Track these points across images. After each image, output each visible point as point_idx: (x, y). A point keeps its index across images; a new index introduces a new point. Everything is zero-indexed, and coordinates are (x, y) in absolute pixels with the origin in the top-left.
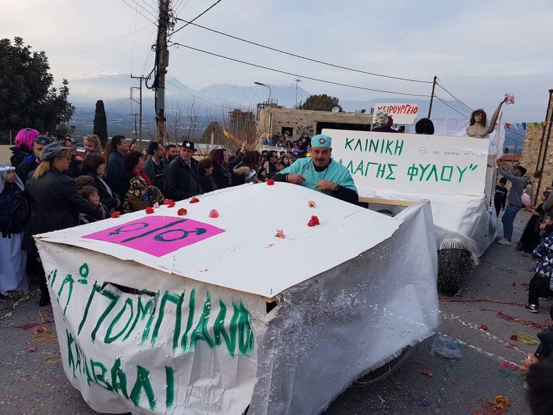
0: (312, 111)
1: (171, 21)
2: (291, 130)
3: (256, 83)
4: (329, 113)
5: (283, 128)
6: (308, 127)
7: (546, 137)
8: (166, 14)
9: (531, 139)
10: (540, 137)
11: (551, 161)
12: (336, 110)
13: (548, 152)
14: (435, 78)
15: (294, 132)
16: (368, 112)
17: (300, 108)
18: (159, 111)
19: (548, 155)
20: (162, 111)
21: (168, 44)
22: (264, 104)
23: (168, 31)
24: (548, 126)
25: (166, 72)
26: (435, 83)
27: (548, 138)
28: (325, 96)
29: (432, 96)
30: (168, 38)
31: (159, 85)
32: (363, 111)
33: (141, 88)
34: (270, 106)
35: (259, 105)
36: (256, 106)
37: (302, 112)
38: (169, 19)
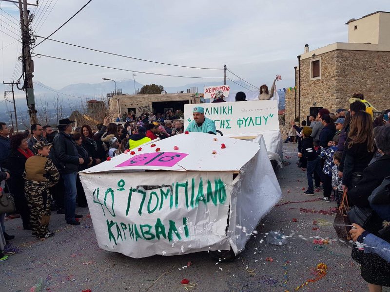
0: (148, 95)
1: (32, 38)
2: (134, 109)
3: (104, 79)
4: (159, 95)
5: (128, 109)
6: (146, 107)
7: (298, 96)
8: (27, 33)
9: (289, 99)
10: (294, 97)
11: (303, 110)
12: (163, 93)
13: (301, 105)
14: (225, 66)
15: (137, 111)
16: (185, 92)
17: (139, 93)
18: (30, 106)
19: (301, 107)
20: (33, 105)
21: (32, 55)
22: (112, 94)
23: (30, 46)
24: (298, 89)
25: (33, 76)
26: (225, 69)
27: (299, 96)
28: (153, 85)
29: (225, 78)
30: (31, 51)
31: (28, 86)
32: (182, 92)
33: (13, 91)
34: (116, 95)
35: (108, 94)
36: (106, 96)
37: (141, 96)
38: (30, 37)
